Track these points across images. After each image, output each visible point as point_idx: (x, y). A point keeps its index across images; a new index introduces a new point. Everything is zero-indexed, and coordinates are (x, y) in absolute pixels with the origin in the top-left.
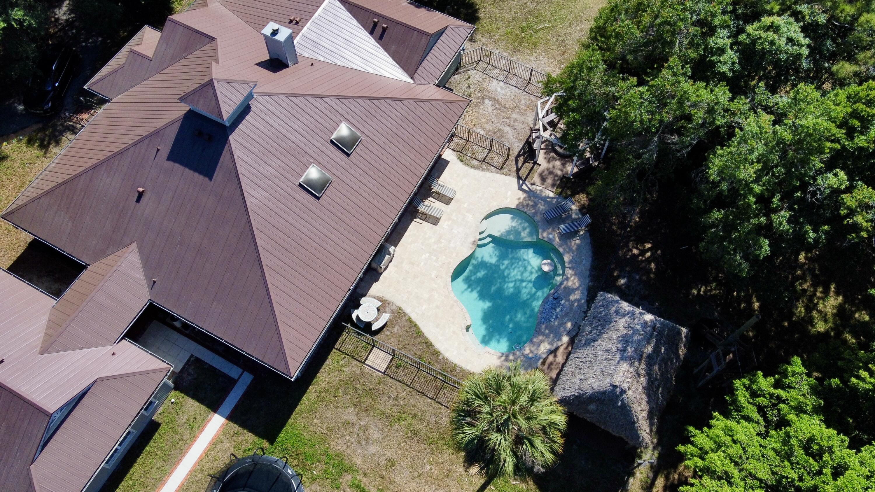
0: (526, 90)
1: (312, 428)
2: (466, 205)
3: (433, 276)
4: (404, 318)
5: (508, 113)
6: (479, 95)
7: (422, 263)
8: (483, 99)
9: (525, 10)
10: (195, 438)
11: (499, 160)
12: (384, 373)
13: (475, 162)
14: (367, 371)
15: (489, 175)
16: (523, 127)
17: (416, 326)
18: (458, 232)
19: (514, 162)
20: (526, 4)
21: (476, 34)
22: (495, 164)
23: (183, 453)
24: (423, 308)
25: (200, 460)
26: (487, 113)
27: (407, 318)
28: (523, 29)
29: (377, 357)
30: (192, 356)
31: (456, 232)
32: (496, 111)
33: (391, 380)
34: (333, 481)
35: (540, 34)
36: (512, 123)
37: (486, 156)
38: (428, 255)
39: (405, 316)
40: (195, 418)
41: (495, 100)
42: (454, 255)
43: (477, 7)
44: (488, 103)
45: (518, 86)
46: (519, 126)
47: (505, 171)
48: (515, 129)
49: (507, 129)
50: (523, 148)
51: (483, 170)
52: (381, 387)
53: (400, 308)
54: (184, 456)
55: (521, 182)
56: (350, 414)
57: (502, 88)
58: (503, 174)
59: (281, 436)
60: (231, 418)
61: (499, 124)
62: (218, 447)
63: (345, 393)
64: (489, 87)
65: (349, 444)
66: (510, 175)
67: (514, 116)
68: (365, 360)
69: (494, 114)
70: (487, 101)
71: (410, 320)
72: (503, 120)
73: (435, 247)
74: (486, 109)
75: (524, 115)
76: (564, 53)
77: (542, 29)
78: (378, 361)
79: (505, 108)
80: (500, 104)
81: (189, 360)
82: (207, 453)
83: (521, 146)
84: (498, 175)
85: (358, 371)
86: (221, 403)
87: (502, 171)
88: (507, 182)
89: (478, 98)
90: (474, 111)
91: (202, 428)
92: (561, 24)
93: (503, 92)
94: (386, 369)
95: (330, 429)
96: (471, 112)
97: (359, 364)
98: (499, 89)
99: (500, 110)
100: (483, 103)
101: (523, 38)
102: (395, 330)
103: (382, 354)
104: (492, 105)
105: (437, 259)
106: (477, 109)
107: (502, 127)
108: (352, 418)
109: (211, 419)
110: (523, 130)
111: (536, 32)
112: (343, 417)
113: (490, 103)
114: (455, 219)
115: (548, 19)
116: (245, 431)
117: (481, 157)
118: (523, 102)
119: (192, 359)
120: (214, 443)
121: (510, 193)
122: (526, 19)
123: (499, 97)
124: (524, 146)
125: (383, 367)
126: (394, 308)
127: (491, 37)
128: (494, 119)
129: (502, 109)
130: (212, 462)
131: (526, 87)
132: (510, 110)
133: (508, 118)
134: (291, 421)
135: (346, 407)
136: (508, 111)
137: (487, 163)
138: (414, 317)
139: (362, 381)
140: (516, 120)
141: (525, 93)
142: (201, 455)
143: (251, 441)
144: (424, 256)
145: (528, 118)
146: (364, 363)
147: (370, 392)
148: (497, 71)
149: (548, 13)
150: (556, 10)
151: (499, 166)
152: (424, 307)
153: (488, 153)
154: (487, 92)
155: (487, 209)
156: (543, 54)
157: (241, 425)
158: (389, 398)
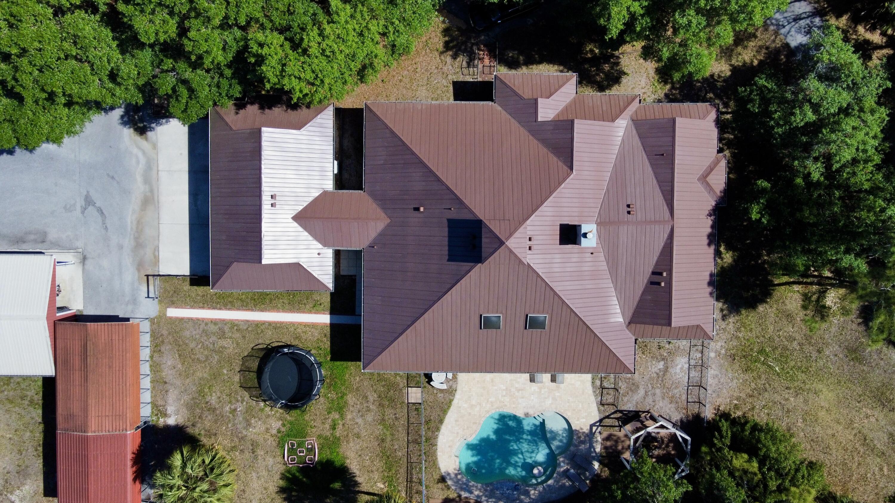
0: (690, 387)
1: (352, 378)
2: (557, 394)
3: (490, 400)
4: (450, 397)
5: (659, 385)
6: (665, 354)
7: (496, 388)
8: (663, 359)
9: (786, 343)
10: (310, 312)
11: (609, 399)
12: (408, 403)
13: (598, 383)
14: (404, 391)
15: (593, 398)
16: (650, 403)
17: (449, 407)
18: (533, 400)
19: (613, 411)
20: (795, 340)
21: (734, 316)
22: (604, 399)
23: (299, 310)
24: (464, 405)
25: (300, 324)
26: (650, 369)
27: (452, 398)
28: (761, 351)
29: (416, 393)
30: (355, 276)
31: (532, 398)
32: (655, 375)
33: (406, 410)
34: (330, 408)
35: (763, 368)
36: (649, 393)
37: (608, 388)
38: (504, 388)
39: (452, 396)
40: (320, 304)
41: (666, 370)
42: (514, 406)
43: (768, 300)
44: (661, 365)
45: (691, 380)
46: (650, 400)
47: (602, 408)
48: (645, 398)
49: (641, 392)
50: (629, 411)
51: (594, 392)
52: (399, 406)
53: (456, 390)
54: (298, 313)
55: (598, 424)
56: (372, 397)
57: (681, 368)
58: (598, 408)
59: (338, 363)
60: (332, 325)
61: (644, 383)
62: (313, 330)
63: (383, 386)
64: (678, 358)
65: (355, 406)
66: (600, 413)
67: (658, 391)
68: (410, 387)
69: (652, 375)
70: (662, 363)
71: (451, 401)
72: (649, 385)
73: (513, 390)
74: (653, 367)
75: (663, 399)
76: (751, 396)
77: (769, 366)
78: (413, 395)
79: (662, 381)
80: (664, 375)
81: (351, 276)
82: (306, 325)
83: (631, 409)
84: (595, 405)
85: (401, 385)
86: (337, 314)
87: (600, 406)
88: (593, 414)
89: (661, 355)
90: (647, 358)
91: (317, 312)
92: (784, 380)
93: (678, 371)
94: (412, 403)
95: (357, 389)
96: (644, 357)
97: (406, 384)
98: (679, 366)
99: (658, 377)
100: (659, 362)
101: (752, 355)
102: (440, 395)
103: (419, 395)
104: (660, 369)
105: (505, 396)
106: (649, 360)
107: (641, 388)
108: (371, 399)
109: (325, 314)
110: (647, 404)
111: (763, 363)
112: (369, 393)
113: (662, 367)
114: (542, 392)
115: (785, 366)
116: (329, 339)
117: (605, 384)
118: (676, 391)
119: (354, 277)
120: (314, 326)
121: (584, 420)
122: (775, 349)
123: (670, 370)
124: (632, 411)
125: (412, 400)
126: (454, 386)
127: (738, 330)
128: (647, 377)
129: (660, 379)
130: (303, 332)
131: (692, 386)
132: (662, 385)
133: (653, 387)
134: (349, 363)
135: (375, 391)
136: (660, 384)
137: (602, 392)
138: (455, 402)
139: (396, 392)
140: (654, 394)
141: (686, 388)
142: (303, 323)
143: (326, 347)
144: (502, 386)
145: (661, 402)
146: (408, 387)
147: (392, 400)
148: (699, 355)
149: (792, 363)
150: (800, 368)
151: (604, 401)
152: (466, 406)
153: (612, 388)
154: (671, 359)
155: (562, 411)
156: (741, 381)
157: (331, 335)
158: (395, 414)
